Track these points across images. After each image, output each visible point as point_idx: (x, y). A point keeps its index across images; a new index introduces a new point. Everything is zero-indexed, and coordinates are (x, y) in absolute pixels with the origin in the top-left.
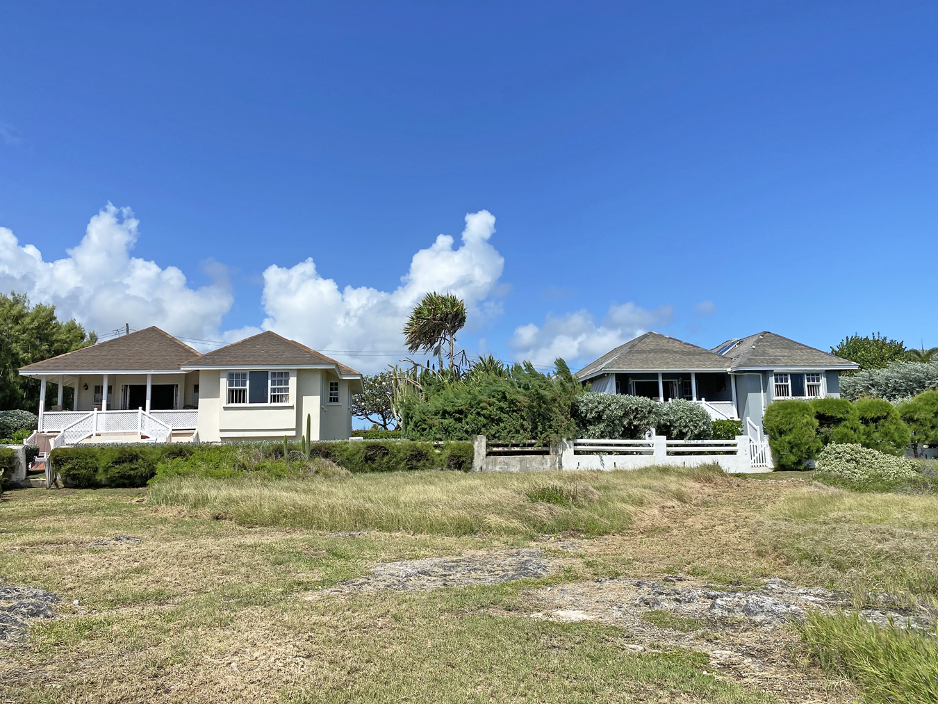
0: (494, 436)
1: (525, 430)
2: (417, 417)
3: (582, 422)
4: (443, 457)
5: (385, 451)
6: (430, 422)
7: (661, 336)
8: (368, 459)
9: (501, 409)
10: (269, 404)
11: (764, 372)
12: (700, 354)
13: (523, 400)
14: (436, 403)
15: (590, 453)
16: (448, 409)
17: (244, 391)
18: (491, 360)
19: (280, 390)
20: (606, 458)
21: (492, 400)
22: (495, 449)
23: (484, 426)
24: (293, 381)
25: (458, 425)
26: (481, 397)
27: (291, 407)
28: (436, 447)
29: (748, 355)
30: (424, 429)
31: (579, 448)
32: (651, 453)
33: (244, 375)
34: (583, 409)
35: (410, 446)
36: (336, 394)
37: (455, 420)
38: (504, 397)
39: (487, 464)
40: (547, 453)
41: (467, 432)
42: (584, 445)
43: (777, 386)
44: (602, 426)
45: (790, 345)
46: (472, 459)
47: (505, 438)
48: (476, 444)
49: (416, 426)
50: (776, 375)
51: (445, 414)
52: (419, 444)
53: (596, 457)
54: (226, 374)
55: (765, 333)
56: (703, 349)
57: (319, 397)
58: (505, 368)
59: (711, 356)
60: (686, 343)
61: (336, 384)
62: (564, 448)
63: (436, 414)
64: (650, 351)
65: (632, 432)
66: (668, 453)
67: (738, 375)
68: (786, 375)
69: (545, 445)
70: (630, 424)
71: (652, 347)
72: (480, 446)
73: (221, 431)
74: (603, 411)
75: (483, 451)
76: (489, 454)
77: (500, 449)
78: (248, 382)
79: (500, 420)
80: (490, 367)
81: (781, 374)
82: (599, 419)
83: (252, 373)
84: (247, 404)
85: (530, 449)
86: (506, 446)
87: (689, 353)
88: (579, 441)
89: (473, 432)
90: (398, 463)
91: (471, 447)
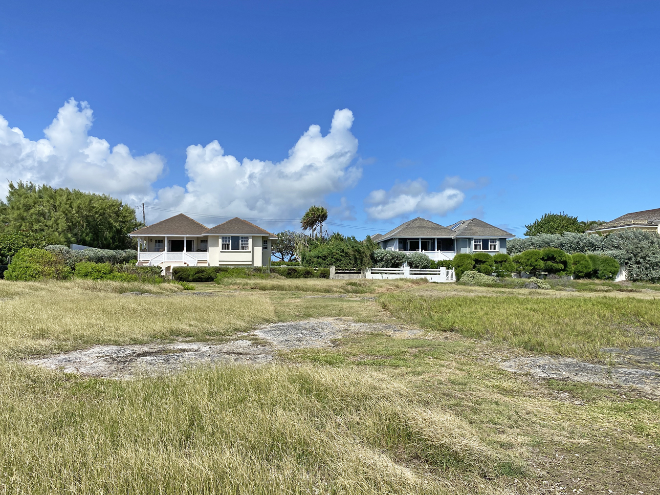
0: (338, 266)
1: (351, 264)
2: (308, 258)
3: (375, 261)
4: (318, 274)
5: (295, 271)
6: (312, 260)
7: (423, 220)
8: (288, 274)
9: (341, 255)
10: (240, 250)
11: (469, 239)
12: (441, 229)
13: (350, 252)
14: (314, 253)
15: (378, 273)
16: (320, 255)
17: (229, 244)
18: (338, 234)
19: (245, 244)
20: (384, 275)
21: (338, 252)
22: (339, 271)
23: (334, 262)
24: (250, 241)
25: (324, 262)
26: (333, 251)
27: (250, 252)
28: (315, 270)
29: (462, 230)
30: (310, 263)
31: (373, 271)
32: (403, 274)
33: (229, 238)
34: (376, 256)
35: (305, 269)
36: (266, 246)
37: (323, 259)
38: (343, 251)
39: (335, 277)
40: (360, 273)
41: (327, 264)
42: (375, 270)
43: (475, 245)
44: (383, 263)
45: (485, 225)
46: (329, 275)
47: (343, 267)
48: (331, 269)
49: (307, 262)
50: (475, 240)
51: (319, 257)
52: (308, 268)
53: (380, 275)
54: (221, 237)
55: (474, 219)
56: (442, 226)
57: (261, 248)
58: (344, 237)
59: (446, 230)
60: (435, 224)
61: (266, 241)
62: (367, 271)
63: (315, 257)
64: (416, 228)
65: (396, 265)
66: (411, 274)
67: (458, 239)
68: (480, 240)
69: (359, 270)
70: (395, 262)
71: (418, 225)
72: (332, 270)
73: (219, 261)
74: (384, 257)
75: (334, 272)
76: (336, 273)
77: (341, 271)
78: (231, 241)
79: (341, 260)
80: (338, 237)
81: (477, 240)
82: (382, 260)
83: (232, 237)
84: (231, 250)
85: (353, 271)
86: (343, 270)
87: (435, 229)
88: (373, 269)
89: (330, 264)
90: (300, 276)
91: (329, 270)
